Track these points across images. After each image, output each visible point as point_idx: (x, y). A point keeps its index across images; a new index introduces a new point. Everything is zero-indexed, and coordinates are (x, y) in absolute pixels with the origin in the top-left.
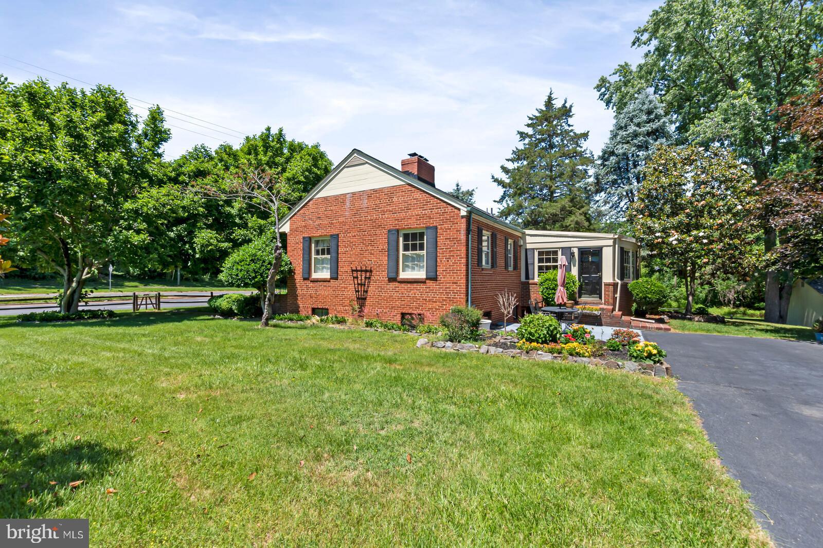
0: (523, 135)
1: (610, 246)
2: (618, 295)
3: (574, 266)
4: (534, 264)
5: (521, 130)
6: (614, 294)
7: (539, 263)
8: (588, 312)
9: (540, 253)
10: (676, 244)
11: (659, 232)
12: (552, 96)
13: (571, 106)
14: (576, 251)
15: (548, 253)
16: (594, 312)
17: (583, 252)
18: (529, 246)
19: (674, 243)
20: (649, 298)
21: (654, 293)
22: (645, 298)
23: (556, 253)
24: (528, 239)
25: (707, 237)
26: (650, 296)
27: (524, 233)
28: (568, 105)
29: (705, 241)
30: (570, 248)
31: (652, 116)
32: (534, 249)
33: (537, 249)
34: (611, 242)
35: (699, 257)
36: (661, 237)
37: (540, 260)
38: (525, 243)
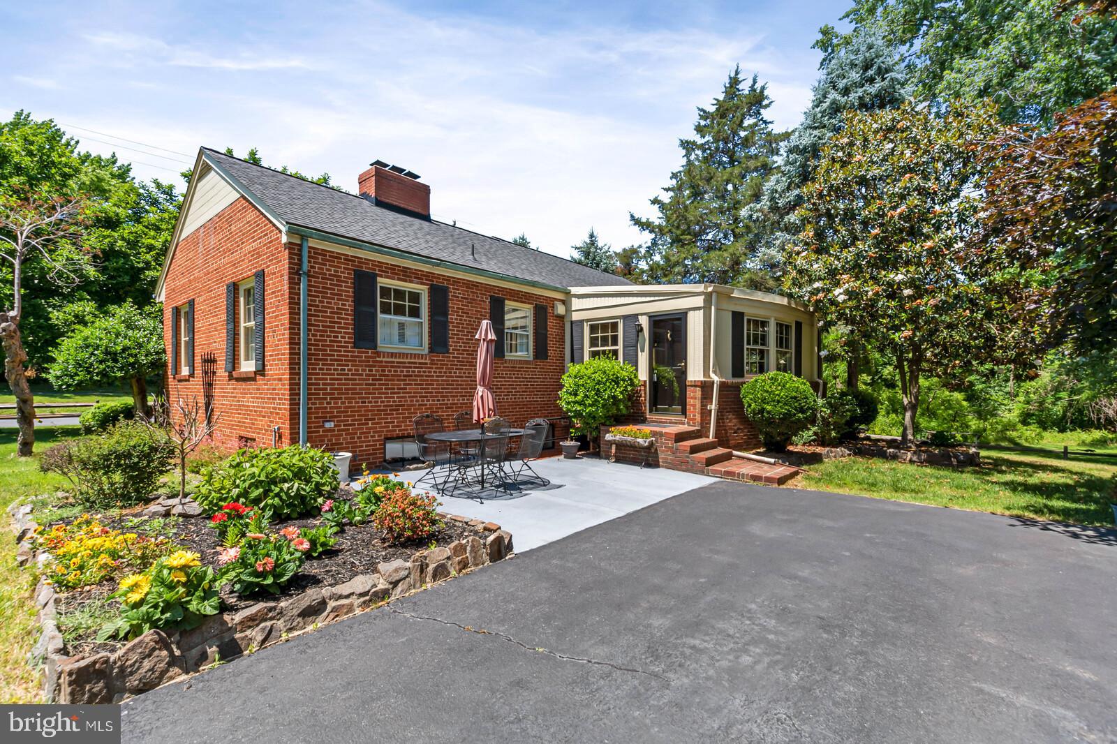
0: (687, 146)
1: (698, 309)
2: (713, 407)
3: (643, 351)
4: (582, 349)
5: (685, 138)
6: (703, 406)
7: (591, 347)
8: (629, 439)
9: (593, 329)
10: (844, 301)
11: (820, 279)
12: (739, 76)
13: (763, 88)
14: (644, 321)
15: (604, 327)
16: (638, 440)
17: (658, 322)
18: (576, 317)
19: (841, 298)
20: (769, 412)
21: (778, 402)
22: (762, 411)
23: (615, 326)
24: (576, 304)
25: (912, 283)
26: (769, 408)
27: (568, 293)
28: (758, 86)
29: (907, 292)
30: (637, 315)
31: (871, 72)
32: (582, 322)
33: (588, 320)
34: (699, 302)
35: (897, 329)
36: (823, 290)
37: (593, 342)
38: (569, 310)
